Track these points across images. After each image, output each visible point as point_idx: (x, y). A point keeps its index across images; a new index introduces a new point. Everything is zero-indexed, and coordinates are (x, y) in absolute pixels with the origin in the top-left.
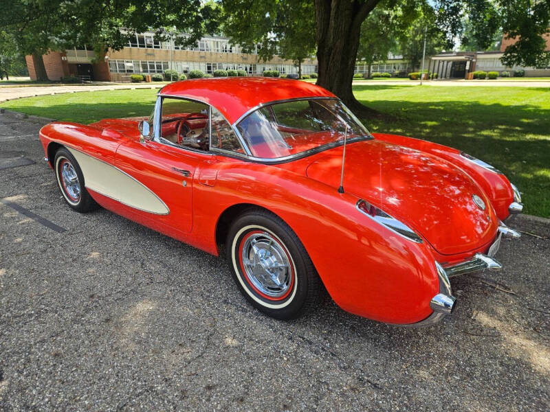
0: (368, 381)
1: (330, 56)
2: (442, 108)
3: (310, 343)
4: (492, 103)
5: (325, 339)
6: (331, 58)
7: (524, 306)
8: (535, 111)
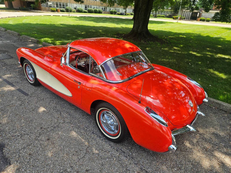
0: (144, 170)
1: (139, 12)
2: (185, 37)
3: (124, 153)
4: (205, 35)
5: (130, 151)
6: (140, 13)
7: (204, 139)
8: (223, 41)
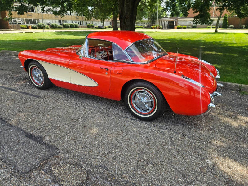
0: (186, 136)
2: (169, 41)
3: (162, 127)
4: (187, 39)
5: (166, 125)
7: (224, 110)
8: (204, 42)
